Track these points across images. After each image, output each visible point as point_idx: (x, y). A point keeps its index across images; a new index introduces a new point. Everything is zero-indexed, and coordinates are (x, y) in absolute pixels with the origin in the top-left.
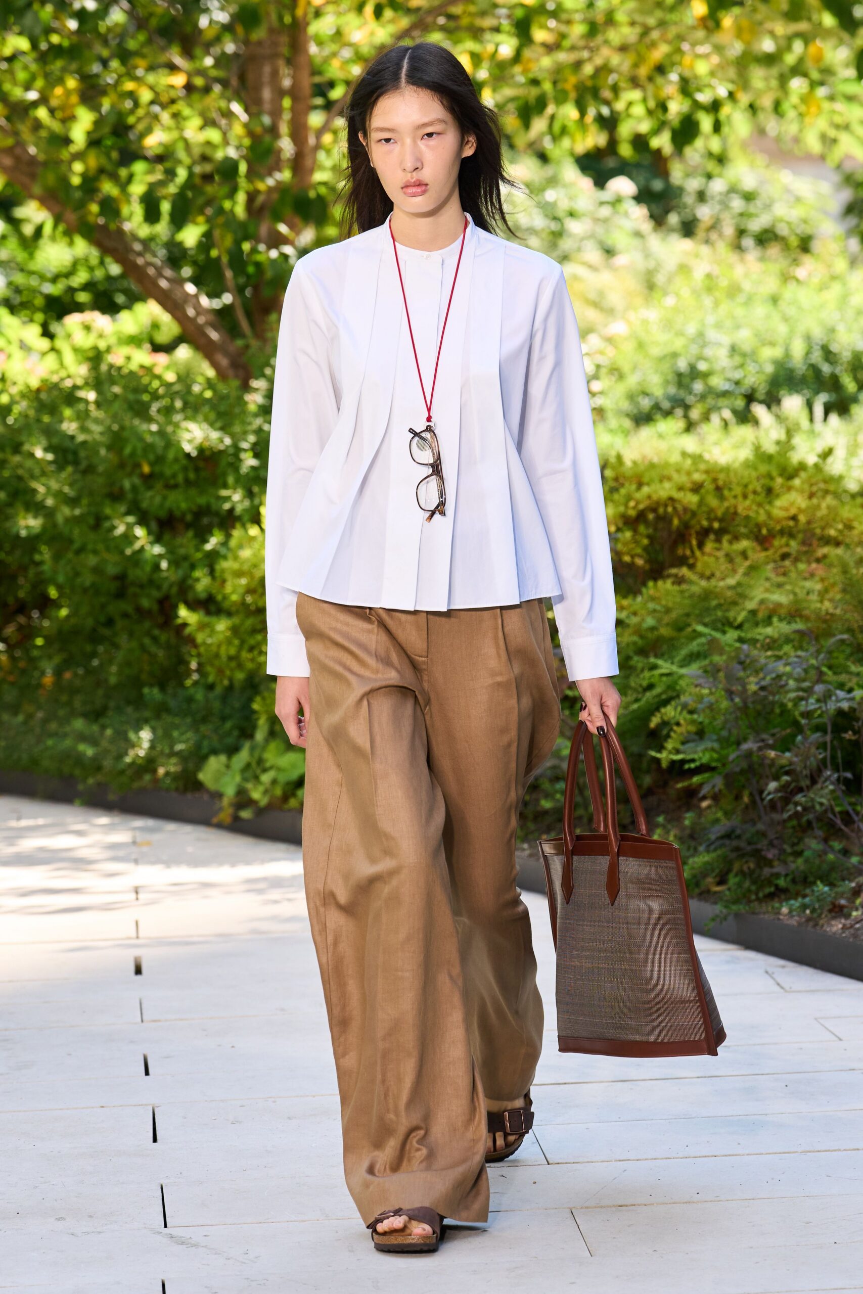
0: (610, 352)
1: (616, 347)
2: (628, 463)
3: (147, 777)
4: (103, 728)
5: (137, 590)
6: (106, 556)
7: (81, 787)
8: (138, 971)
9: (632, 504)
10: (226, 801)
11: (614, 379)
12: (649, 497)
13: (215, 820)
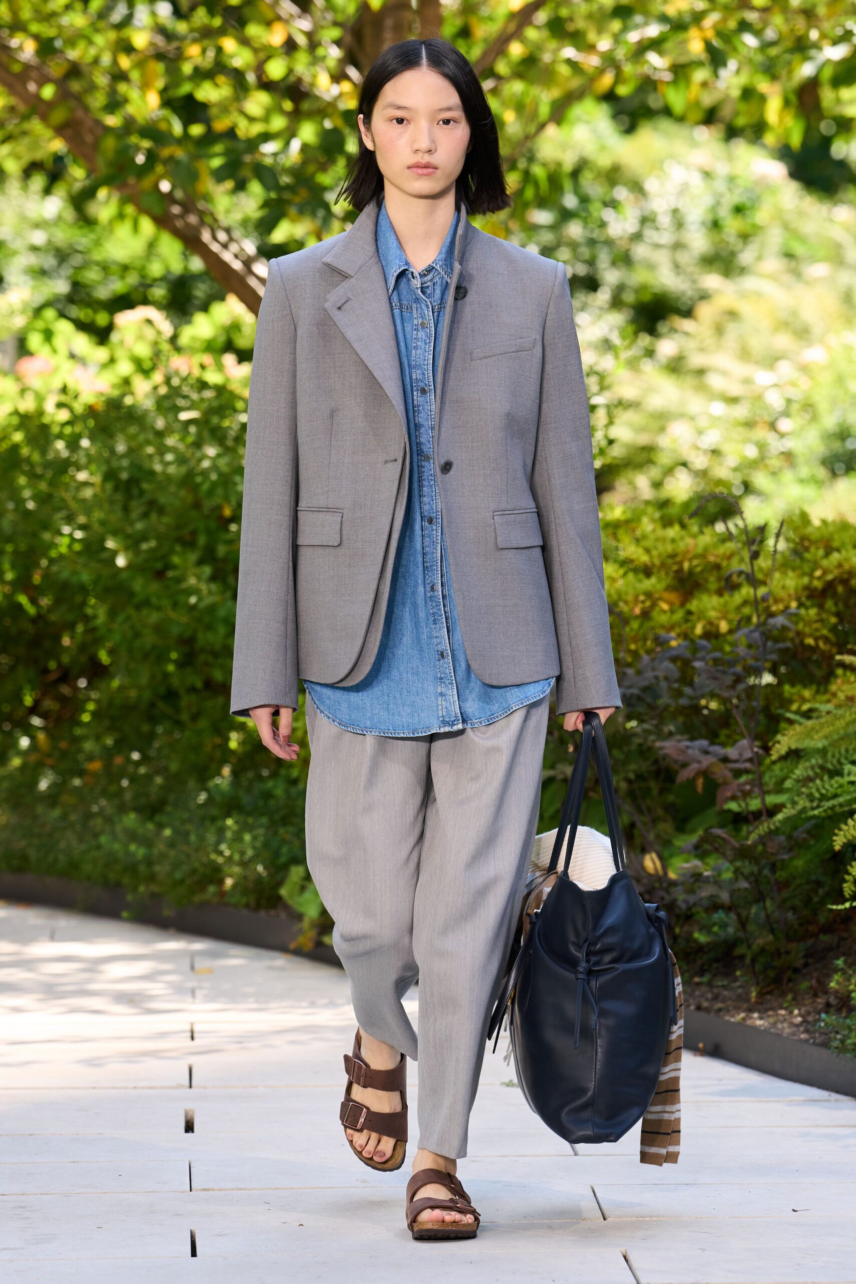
0: (804, 384)
1: (812, 378)
2: (816, 523)
3: (212, 889)
4: (160, 827)
5: (210, 659)
6: (172, 614)
7: (129, 898)
8: (189, 1127)
9: (818, 573)
10: (306, 924)
11: (808, 417)
12: (840, 565)
13: (292, 946)
